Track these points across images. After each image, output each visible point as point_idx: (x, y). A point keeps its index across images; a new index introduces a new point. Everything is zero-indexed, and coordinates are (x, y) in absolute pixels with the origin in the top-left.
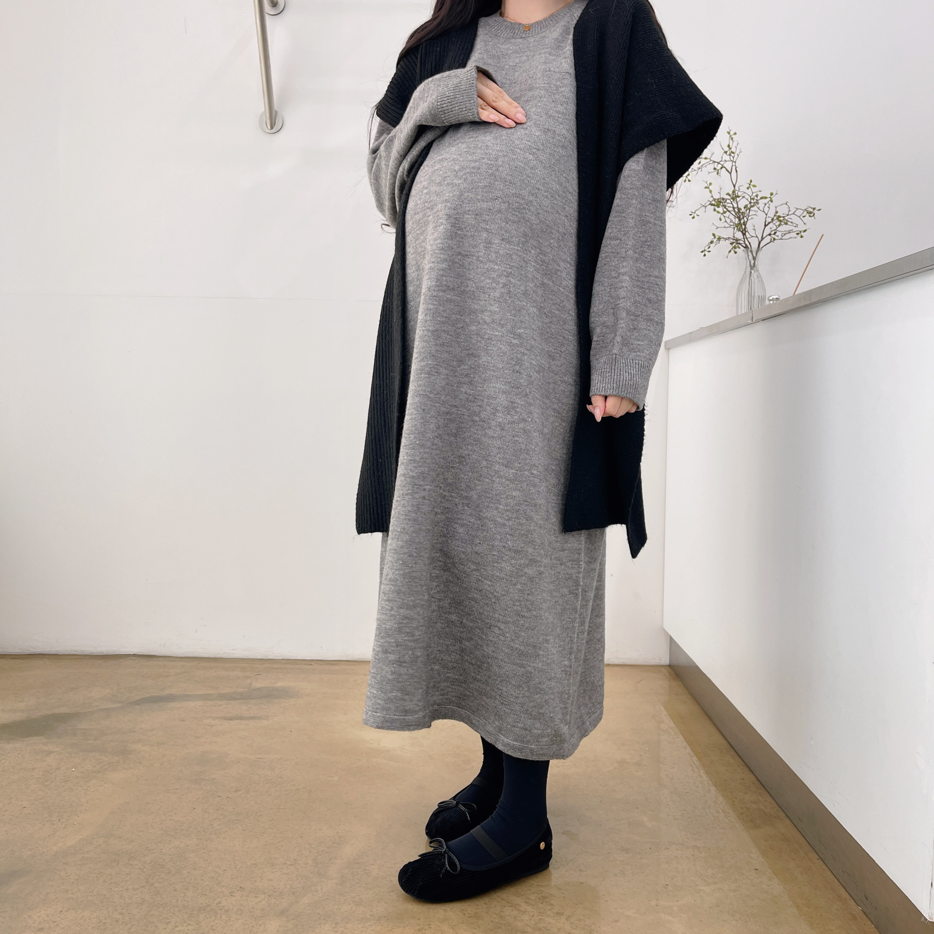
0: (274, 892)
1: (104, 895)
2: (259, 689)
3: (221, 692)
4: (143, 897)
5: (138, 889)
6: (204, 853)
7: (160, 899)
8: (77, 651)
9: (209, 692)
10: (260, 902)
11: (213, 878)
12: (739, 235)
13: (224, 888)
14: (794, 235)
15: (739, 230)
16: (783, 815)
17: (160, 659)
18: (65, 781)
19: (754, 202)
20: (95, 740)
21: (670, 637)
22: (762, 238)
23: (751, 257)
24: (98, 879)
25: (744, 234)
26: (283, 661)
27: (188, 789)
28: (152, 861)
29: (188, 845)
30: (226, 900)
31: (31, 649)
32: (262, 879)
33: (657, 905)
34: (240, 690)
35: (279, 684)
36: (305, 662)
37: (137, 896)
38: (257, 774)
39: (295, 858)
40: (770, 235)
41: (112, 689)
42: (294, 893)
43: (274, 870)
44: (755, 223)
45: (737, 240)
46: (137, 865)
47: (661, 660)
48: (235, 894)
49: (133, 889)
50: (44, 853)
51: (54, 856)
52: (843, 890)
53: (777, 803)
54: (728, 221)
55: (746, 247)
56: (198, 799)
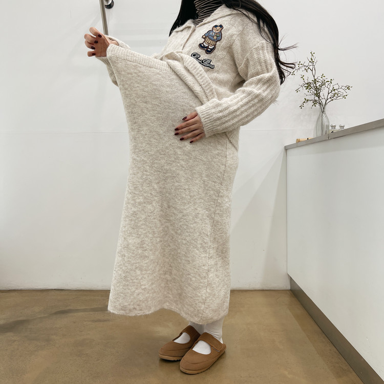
9: (87, 308)
12: (317, 98)
14: (341, 97)
15: (316, 96)
17: (66, 291)
18: (21, 356)
19: (323, 84)
20: (35, 334)
21: (291, 277)
22: (327, 100)
23: (322, 108)
25: (319, 98)
31: (10, 288)
40: (330, 98)
41: (44, 307)
44: (324, 93)
45: (316, 101)
47: (286, 287)
54: (312, 92)
55: (320, 103)
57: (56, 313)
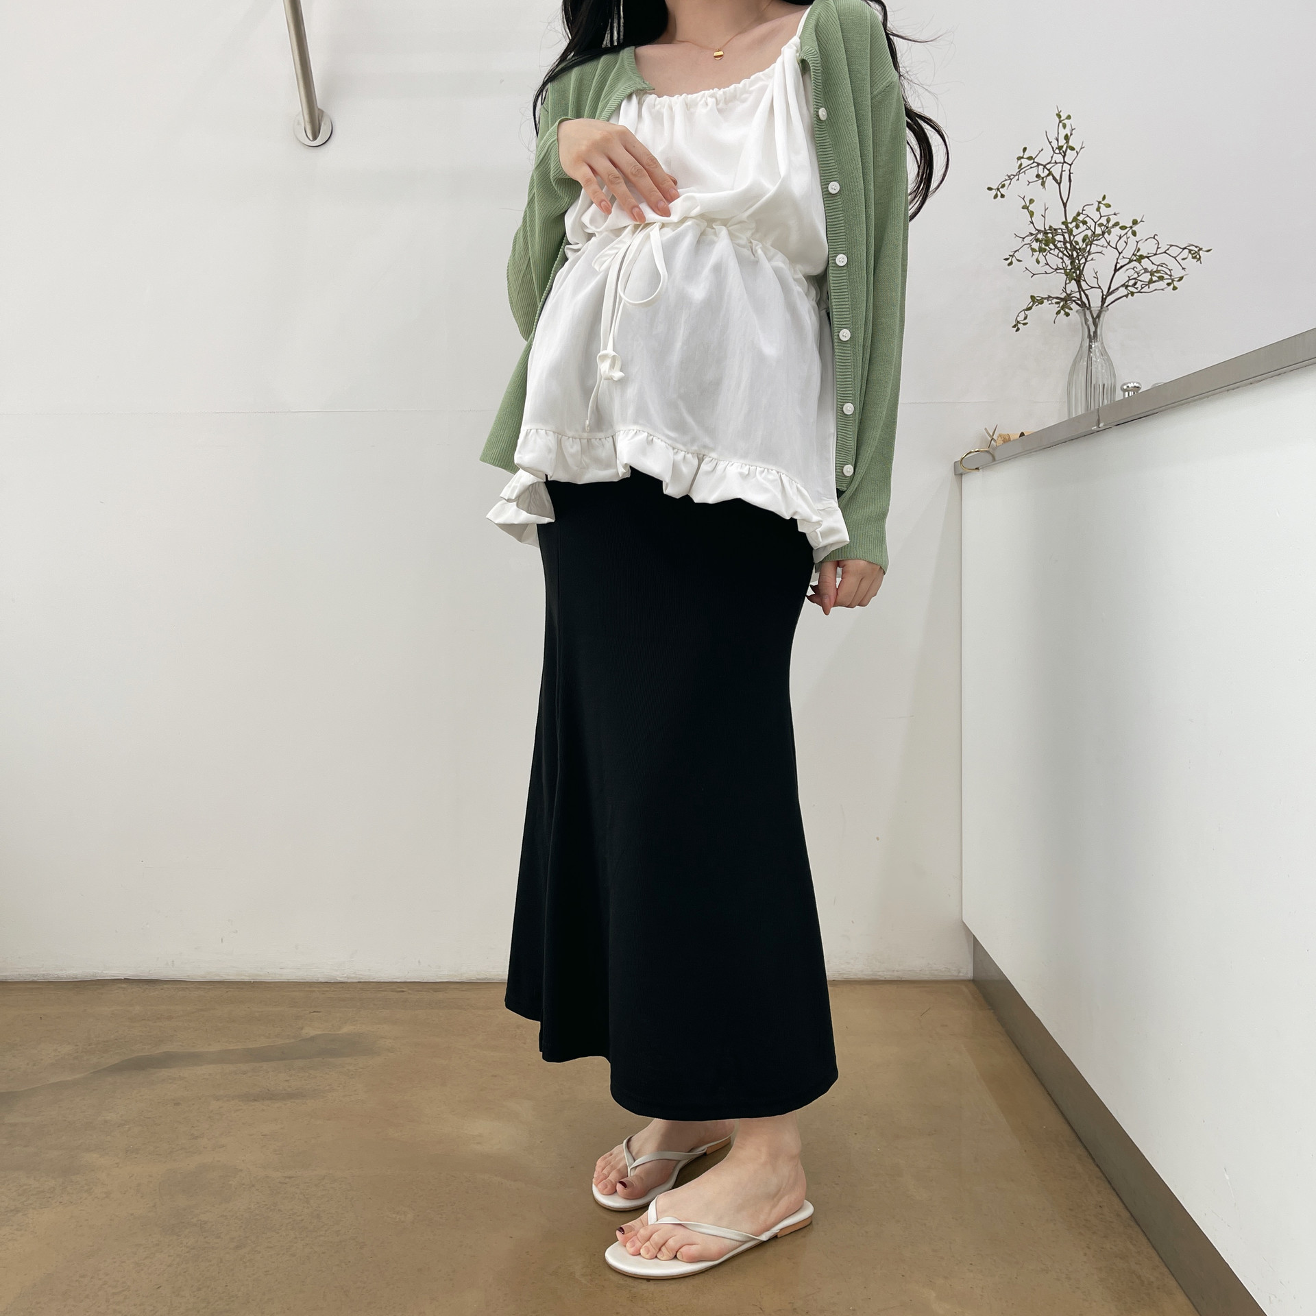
2: (312, 1039)
3: (251, 1047)
8: (36, 975)
9: (231, 1047)
15: (1072, 279)
20: (25, 1146)
22: (1109, 294)
23: (1090, 322)
25: (1079, 286)
26: (358, 986)
34: (281, 1042)
35: (347, 1029)
36: (393, 987)
38: (279, 1210)
41: (77, 1046)
47: (959, 972)
55: (1083, 305)
57: (117, 1068)
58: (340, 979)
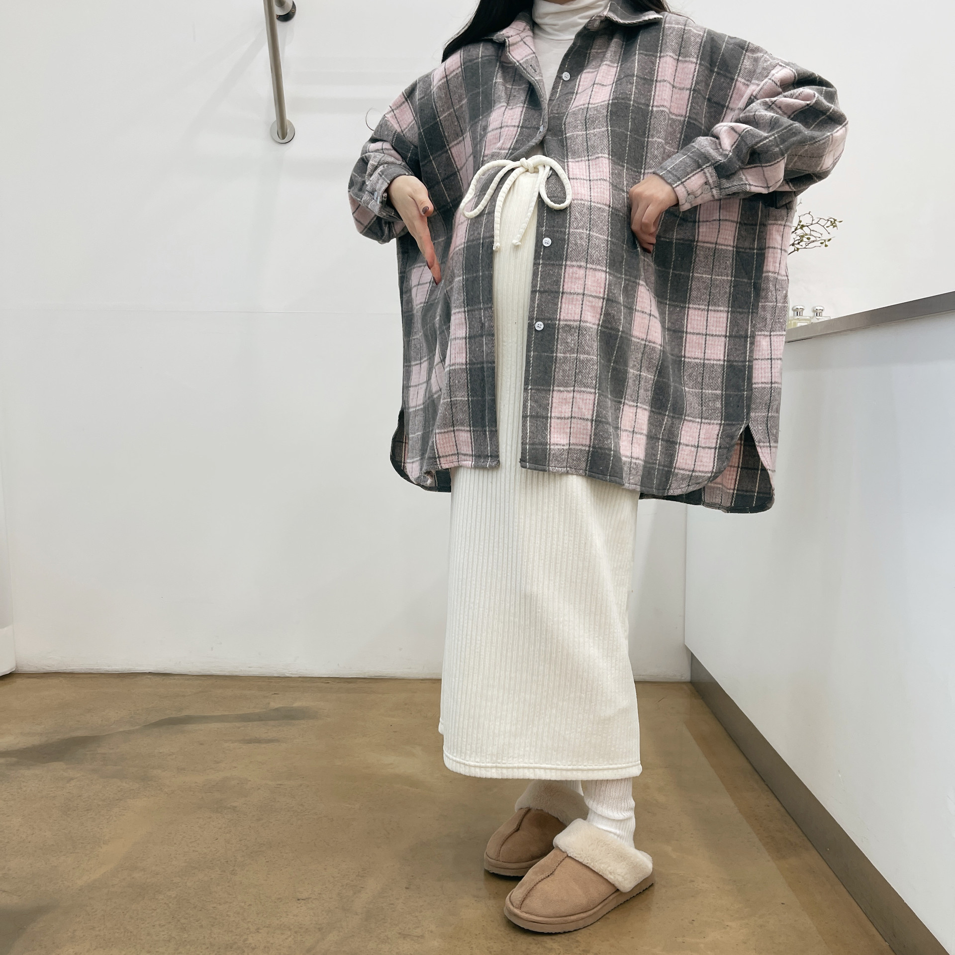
0: (300, 928)
1: (131, 932)
2: (277, 710)
4: (170, 933)
5: (164, 925)
6: (229, 886)
7: (186, 936)
8: (92, 669)
9: (226, 713)
10: (286, 939)
11: (238, 913)
13: (250, 925)
14: (818, 244)
16: (810, 845)
17: (176, 677)
18: (88, 810)
20: (115, 766)
21: (692, 653)
24: (125, 915)
26: (300, 679)
27: (210, 818)
28: (177, 895)
29: (212, 879)
30: (252, 937)
31: (47, 668)
32: (288, 915)
33: (684, 942)
34: (257, 711)
35: (297, 704)
36: (322, 680)
37: (164, 933)
38: (279, 802)
39: (319, 892)
41: (130, 710)
42: (320, 929)
43: (299, 905)
46: (163, 899)
47: (682, 676)
48: (261, 931)
49: (159, 925)
50: (69, 887)
51: (79, 890)
52: (870, 925)
53: (802, 831)
56: (220, 828)
57: (159, 724)
58: (288, 675)
